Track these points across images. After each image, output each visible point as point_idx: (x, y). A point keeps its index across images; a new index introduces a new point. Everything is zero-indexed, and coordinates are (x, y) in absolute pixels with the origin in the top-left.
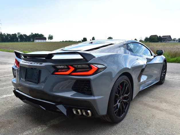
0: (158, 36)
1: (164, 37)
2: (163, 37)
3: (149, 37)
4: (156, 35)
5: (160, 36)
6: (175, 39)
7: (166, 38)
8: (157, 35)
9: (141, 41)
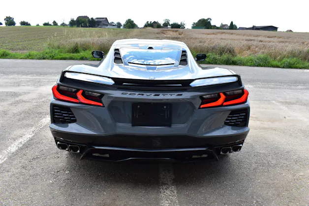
0: (90, 18)
1: (99, 20)
2: (96, 20)
3: (75, 19)
4: (86, 16)
5: (92, 19)
6: (112, 23)
7: (101, 22)
8: (88, 16)
9: (63, 25)
